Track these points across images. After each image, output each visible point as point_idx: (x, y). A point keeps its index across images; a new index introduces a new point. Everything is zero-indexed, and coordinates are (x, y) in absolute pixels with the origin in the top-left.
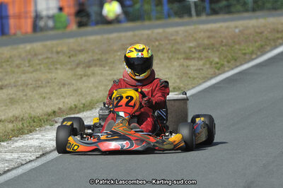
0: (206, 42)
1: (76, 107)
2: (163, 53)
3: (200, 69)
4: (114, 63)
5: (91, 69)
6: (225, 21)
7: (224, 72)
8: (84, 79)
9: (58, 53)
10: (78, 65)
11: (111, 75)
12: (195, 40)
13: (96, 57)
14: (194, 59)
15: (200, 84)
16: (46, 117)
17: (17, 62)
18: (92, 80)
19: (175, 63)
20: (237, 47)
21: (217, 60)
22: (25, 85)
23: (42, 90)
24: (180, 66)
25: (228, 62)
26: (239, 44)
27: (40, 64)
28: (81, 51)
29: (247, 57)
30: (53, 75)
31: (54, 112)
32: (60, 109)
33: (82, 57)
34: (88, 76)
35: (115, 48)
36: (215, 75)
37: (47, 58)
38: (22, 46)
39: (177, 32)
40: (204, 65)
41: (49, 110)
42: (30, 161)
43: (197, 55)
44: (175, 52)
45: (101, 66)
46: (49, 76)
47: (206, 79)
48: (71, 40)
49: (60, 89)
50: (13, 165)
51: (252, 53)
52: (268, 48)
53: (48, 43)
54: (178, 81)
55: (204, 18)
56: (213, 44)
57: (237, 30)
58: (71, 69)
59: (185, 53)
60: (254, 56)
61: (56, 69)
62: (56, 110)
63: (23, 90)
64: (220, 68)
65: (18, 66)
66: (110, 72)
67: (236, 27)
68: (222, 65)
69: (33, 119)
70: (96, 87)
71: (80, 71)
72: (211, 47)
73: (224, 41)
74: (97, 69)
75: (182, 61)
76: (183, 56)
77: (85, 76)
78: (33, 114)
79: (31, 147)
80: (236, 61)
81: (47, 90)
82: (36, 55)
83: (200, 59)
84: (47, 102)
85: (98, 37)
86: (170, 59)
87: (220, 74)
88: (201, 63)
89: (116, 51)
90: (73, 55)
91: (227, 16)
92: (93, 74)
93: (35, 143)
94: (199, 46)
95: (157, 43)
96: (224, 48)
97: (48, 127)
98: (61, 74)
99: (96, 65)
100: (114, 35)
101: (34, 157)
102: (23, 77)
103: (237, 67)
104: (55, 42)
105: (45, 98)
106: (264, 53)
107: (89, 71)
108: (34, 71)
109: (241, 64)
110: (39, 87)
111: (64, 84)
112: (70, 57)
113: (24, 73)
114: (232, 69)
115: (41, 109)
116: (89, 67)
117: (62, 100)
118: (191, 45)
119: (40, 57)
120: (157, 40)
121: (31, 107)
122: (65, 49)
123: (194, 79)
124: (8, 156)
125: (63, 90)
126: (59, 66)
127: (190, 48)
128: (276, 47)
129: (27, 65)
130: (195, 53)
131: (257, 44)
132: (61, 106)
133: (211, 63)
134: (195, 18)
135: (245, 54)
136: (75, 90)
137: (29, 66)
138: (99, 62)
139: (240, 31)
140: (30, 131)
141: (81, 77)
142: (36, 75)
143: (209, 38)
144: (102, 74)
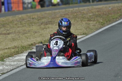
0: (97, 13)
2: (79, 18)
3: (95, 25)
5: (48, 25)
6: (104, 4)
7: (105, 26)
8: (45, 29)
9: (33, 18)
10: (42, 24)
12: (92, 12)
13: (50, 20)
14: (92, 21)
15: (95, 32)
16: (28, 46)
17: (16, 23)
18: (48, 30)
19: (84, 23)
20: (110, 15)
21: (102, 21)
22: (19, 32)
23: (26, 35)
24: (86, 24)
25: (107, 22)
27: (25, 23)
28: (43, 18)
29: (115, 20)
30: (31, 28)
31: (32, 44)
32: (34, 43)
33: (43, 20)
34: (47, 28)
35: (58, 16)
36: (101, 28)
37: (28, 21)
38: (17, 16)
39: (84, 9)
40: (96, 23)
41: (30, 43)
42: (22, 65)
43: (93, 19)
44: (83, 18)
45: (52, 24)
46: (29, 28)
47: (97, 29)
48: (39, 13)
49: (34, 34)
50: (14, 67)
51: (117, 18)
53: (29, 14)
54: (85, 30)
55: (95, 3)
56: (100, 14)
57: (110, 8)
58: (39, 26)
59: (88, 18)
60: (117, 20)
61: (32, 25)
62: (33, 43)
63: (18, 35)
64: (103, 25)
65: (16, 24)
67: (110, 7)
68: (104, 23)
69: (23, 47)
71: (42, 26)
72: (99, 16)
73: (105, 13)
74: (50, 26)
75: (87, 21)
76: (87, 19)
77: (45, 28)
78: (23, 45)
79: (22, 59)
80: (110, 22)
81: (29, 35)
82: (23, 19)
83: (94, 21)
84: (29, 40)
85: (50, 12)
86: (81, 21)
87: (103, 27)
88: (95, 22)
89: (58, 18)
90: (39, 20)
92: (49, 27)
94: (94, 15)
95: (76, 14)
96: (105, 16)
98: (35, 28)
99: (49, 24)
100: (57, 11)
102: (18, 29)
103: (110, 24)
104: (32, 14)
105: (28, 38)
107: (47, 26)
108: (23, 26)
109: (112, 23)
110: (25, 33)
111: (36, 32)
112: (38, 20)
113: (18, 27)
114: (108, 25)
115: (26, 43)
116: (47, 24)
117: (35, 39)
118: (91, 15)
119: (25, 20)
120: (75, 13)
121: (22, 42)
122: (36, 17)
123: (92, 29)
124: (12, 63)
125: (36, 34)
126: (34, 24)
130: (92, 18)
131: (119, 14)
133: (99, 22)
134: (91, 3)
135: (114, 19)
136: (41, 35)
137: (21, 24)
139: (111, 9)
140: (22, 52)
141: (43, 29)
142: (23, 28)
143: (98, 11)
144: (52, 28)
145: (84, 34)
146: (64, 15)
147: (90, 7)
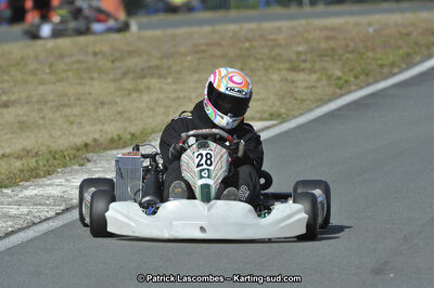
0: (323, 45)
1: (120, 139)
2: (257, 60)
3: (312, 87)
4: (180, 72)
5: (145, 81)
6: (353, 14)
7: (349, 92)
8: (134, 95)
9: (95, 54)
10: (125, 74)
11: (175, 91)
12: (307, 41)
13: (154, 63)
14: (303, 70)
15: (311, 110)
16: (73, 152)
18: (146, 97)
19: (275, 77)
20: (370, 54)
21: (338, 73)
22: (43, 101)
23: (68, 111)
24: (281, 80)
25: (356, 77)
26: (374, 50)
27: (66, 71)
28: (131, 53)
29: (386, 70)
30: (87, 89)
31: (86, 145)
32: (95, 140)
33: (132, 62)
34: (141, 92)
35: (182, 49)
36: (335, 97)
37: (79, 61)
38: (40, 43)
39: (279, 30)
40: (319, 80)
41: (79, 141)
42: (47, 219)
43: (308, 65)
44: (274, 59)
45: (160, 77)
46: (80, 89)
47: (322, 102)
48: (117, 36)
49: (96, 110)
50: (20, 223)
51: (393, 65)
52: (418, 58)
53: (82, 39)
54: (277, 104)
55: (320, 8)
56: (333, 49)
57: (371, 30)
58: (115, 80)
59: (290, 61)
60: (396, 70)
61: (92, 79)
62: (89, 141)
63: (40, 110)
64: (343, 87)
65: (34, 73)
66: (175, 87)
67: (370, 25)
68: (346, 82)
69: (53, 155)
70: (152, 109)
71: (127, 83)
72: (330, 54)
73: (352, 44)
74: (154, 82)
75: (284, 73)
76: (287, 65)
77: (135, 91)
78: (54, 147)
79: (48, 197)
80: (368, 76)
81: (77, 110)
82: (61, 56)
83: (312, 71)
84: (75, 129)
85: (158, 33)
86: (266, 70)
87: (341, 96)
88: (314, 77)
89: (185, 55)
90: (117, 59)
91: (356, 7)
92: (148, 88)
93: (55, 191)
94: (312, 50)
95: (247, 45)
96: (350, 56)
97: (76, 167)
98: (99, 87)
99: (152, 75)
100: (182, 31)
101: (53, 214)
102: (41, 89)
103: (368, 85)
104: (91, 38)
105: (72, 123)
106: (411, 65)
107: (143, 84)
108: (58, 81)
109: (376, 81)
110: (64, 105)
111: (102, 103)
112: (113, 62)
113: (42, 83)
114: (362, 88)
115: (65, 140)
116: (143, 77)
117: (99, 127)
118: (300, 49)
119: (68, 60)
120: (247, 40)
121: (51, 136)
122: (106, 49)
123: (303, 101)
124: (13, 210)
125: (101, 112)
126: (96, 75)
127: (298, 53)
128: (429, 57)
129: (48, 71)
130: (305, 61)
131: (401, 52)
132: (97, 136)
133: (329, 77)
134: (307, 9)
135: (381, 66)
136: (120, 113)
137: (50, 73)
138: (157, 71)
139: (375, 31)
140: (49, 173)
141: (129, 92)
142: (59, 87)
143: (328, 39)
144: (161, 90)
145: (272, 116)
146: (209, 45)
147: (300, 24)
